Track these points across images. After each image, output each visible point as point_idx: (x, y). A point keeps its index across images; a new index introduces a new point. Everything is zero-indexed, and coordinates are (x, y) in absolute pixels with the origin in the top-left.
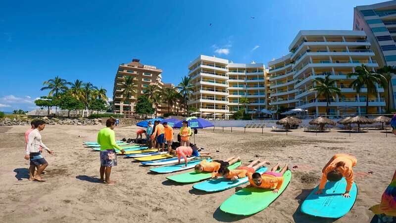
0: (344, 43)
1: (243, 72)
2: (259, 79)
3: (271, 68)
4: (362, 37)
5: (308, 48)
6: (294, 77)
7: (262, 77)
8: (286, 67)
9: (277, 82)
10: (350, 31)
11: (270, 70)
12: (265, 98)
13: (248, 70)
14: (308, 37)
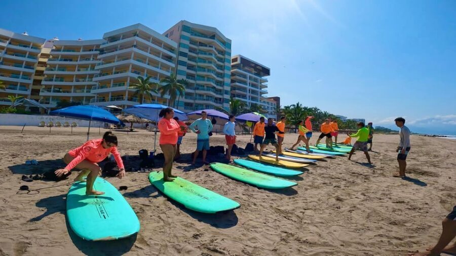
0: (149, 44)
1: (4, 42)
2: (28, 57)
3: (54, 48)
4: (173, 48)
5: (135, 44)
6: (96, 68)
7: (33, 56)
8: (82, 53)
9: (59, 68)
10: (159, 34)
11: (52, 50)
12: (29, 84)
13: (13, 41)
14: (141, 32)
